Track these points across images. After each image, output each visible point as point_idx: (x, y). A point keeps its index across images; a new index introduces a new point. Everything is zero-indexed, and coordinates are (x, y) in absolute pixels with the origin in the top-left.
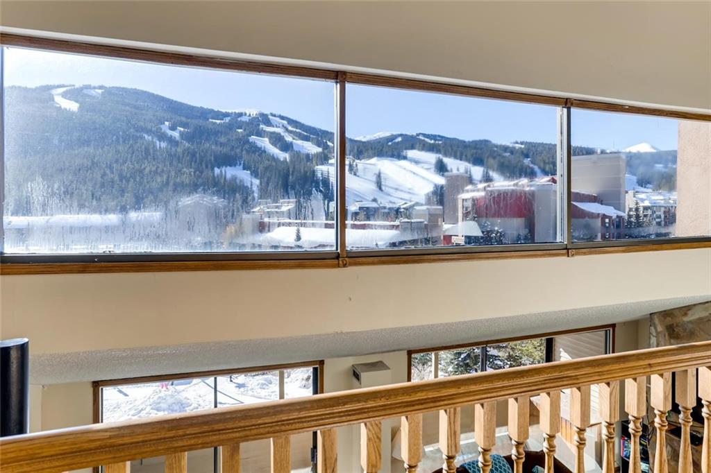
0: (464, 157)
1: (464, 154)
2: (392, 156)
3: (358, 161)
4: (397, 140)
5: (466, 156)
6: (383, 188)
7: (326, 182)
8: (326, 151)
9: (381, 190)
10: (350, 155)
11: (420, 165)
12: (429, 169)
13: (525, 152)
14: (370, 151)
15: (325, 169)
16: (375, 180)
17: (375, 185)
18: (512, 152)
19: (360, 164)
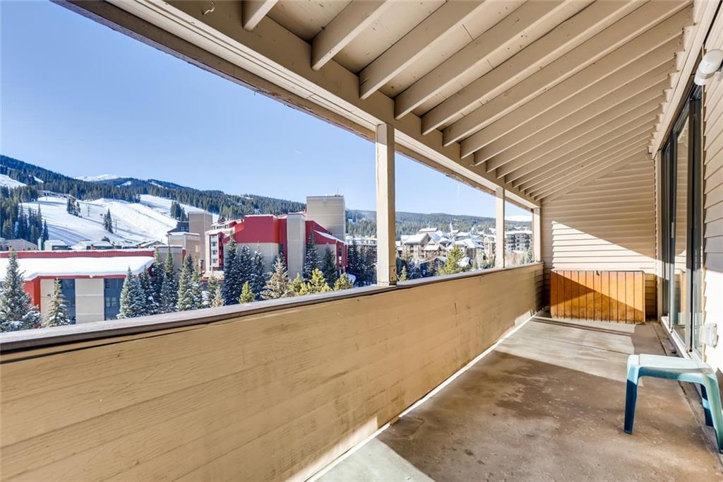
0: (200, 204)
1: (200, 201)
2: (123, 198)
3: (80, 201)
4: (126, 184)
5: (202, 203)
6: (114, 230)
7: (36, 220)
8: (34, 187)
9: (111, 231)
10: (68, 193)
11: (154, 209)
12: (165, 213)
13: (255, 203)
14: (95, 192)
15: (33, 206)
16: (102, 221)
17: (103, 227)
18: (243, 203)
19: (83, 205)
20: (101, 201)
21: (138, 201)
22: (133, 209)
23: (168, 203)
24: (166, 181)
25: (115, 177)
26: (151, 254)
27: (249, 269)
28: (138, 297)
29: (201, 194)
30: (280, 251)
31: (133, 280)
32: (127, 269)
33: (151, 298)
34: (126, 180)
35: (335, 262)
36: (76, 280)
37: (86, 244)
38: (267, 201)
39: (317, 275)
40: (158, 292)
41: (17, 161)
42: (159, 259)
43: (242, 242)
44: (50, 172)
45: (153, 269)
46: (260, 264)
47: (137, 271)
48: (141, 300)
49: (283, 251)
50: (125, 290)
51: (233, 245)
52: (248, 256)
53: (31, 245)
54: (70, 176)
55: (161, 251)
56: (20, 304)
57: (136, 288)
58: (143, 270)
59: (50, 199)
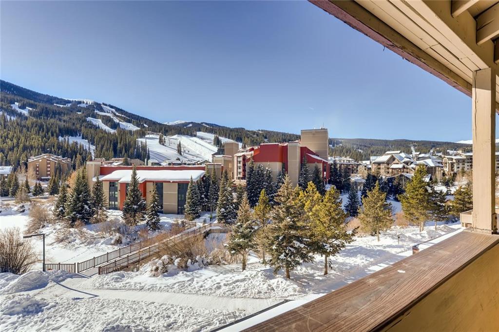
2: (188, 134)
3: (165, 137)
4: (189, 126)
5: (232, 136)
6: (182, 153)
7: (144, 148)
8: (143, 130)
9: (181, 154)
10: (159, 132)
11: (205, 140)
12: (210, 143)
13: (264, 135)
14: (173, 131)
15: (143, 140)
16: (176, 148)
17: (177, 152)
18: (257, 135)
19: (167, 138)
20: (175, 137)
21: (195, 136)
22: (193, 141)
23: (212, 136)
24: (211, 123)
25: (183, 122)
26: (203, 169)
27: (263, 179)
28: (196, 195)
29: (232, 130)
30: (283, 168)
31: (194, 184)
32: (190, 178)
33: (203, 196)
34: (189, 123)
35: (321, 176)
36: (164, 183)
37: (168, 162)
38: (272, 134)
39: (311, 186)
40: (207, 192)
41: (136, 115)
42: (208, 172)
43: (258, 161)
44: (151, 121)
45: (204, 178)
46: (270, 176)
47: (196, 179)
48: (197, 197)
49: (285, 168)
50: (189, 191)
51: (252, 164)
52: (262, 171)
53: (142, 162)
54: (161, 123)
55: (209, 167)
56: (137, 196)
57: (195, 189)
58: (199, 179)
59: (151, 136)
